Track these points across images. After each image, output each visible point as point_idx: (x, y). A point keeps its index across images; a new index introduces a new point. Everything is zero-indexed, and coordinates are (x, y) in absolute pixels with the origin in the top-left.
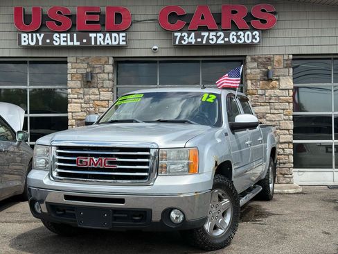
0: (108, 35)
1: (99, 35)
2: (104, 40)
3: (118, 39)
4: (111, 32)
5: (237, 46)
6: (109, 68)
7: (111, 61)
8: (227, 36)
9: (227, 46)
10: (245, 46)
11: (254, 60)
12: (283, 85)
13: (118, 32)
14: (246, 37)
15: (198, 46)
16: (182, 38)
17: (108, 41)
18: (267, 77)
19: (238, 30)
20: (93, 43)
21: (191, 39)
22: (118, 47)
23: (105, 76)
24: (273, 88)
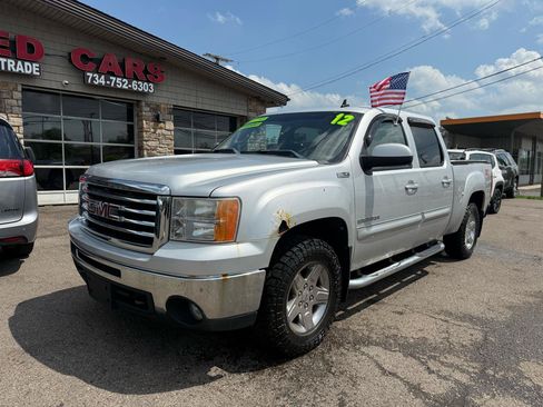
0: (20, 63)
1: (9, 61)
2: (15, 67)
3: (32, 68)
4: (23, 61)
5: (137, 92)
6: (18, 95)
7: (20, 88)
8: (130, 83)
9: (130, 91)
10: (143, 93)
11: (147, 105)
12: (167, 127)
13: (32, 62)
14: (144, 87)
15: (107, 88)
16: (93, 78)
17: (20, 68)
18: (157, 120)
19: (138, 80)
20: (3, 68)
21: (102, 81)
22: (31, 76)
23: (14, 102)
24: (161, 128)
